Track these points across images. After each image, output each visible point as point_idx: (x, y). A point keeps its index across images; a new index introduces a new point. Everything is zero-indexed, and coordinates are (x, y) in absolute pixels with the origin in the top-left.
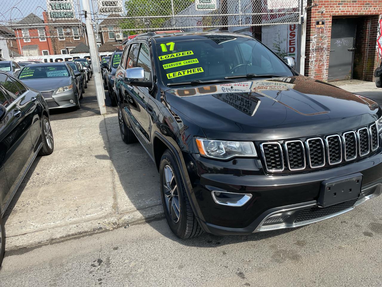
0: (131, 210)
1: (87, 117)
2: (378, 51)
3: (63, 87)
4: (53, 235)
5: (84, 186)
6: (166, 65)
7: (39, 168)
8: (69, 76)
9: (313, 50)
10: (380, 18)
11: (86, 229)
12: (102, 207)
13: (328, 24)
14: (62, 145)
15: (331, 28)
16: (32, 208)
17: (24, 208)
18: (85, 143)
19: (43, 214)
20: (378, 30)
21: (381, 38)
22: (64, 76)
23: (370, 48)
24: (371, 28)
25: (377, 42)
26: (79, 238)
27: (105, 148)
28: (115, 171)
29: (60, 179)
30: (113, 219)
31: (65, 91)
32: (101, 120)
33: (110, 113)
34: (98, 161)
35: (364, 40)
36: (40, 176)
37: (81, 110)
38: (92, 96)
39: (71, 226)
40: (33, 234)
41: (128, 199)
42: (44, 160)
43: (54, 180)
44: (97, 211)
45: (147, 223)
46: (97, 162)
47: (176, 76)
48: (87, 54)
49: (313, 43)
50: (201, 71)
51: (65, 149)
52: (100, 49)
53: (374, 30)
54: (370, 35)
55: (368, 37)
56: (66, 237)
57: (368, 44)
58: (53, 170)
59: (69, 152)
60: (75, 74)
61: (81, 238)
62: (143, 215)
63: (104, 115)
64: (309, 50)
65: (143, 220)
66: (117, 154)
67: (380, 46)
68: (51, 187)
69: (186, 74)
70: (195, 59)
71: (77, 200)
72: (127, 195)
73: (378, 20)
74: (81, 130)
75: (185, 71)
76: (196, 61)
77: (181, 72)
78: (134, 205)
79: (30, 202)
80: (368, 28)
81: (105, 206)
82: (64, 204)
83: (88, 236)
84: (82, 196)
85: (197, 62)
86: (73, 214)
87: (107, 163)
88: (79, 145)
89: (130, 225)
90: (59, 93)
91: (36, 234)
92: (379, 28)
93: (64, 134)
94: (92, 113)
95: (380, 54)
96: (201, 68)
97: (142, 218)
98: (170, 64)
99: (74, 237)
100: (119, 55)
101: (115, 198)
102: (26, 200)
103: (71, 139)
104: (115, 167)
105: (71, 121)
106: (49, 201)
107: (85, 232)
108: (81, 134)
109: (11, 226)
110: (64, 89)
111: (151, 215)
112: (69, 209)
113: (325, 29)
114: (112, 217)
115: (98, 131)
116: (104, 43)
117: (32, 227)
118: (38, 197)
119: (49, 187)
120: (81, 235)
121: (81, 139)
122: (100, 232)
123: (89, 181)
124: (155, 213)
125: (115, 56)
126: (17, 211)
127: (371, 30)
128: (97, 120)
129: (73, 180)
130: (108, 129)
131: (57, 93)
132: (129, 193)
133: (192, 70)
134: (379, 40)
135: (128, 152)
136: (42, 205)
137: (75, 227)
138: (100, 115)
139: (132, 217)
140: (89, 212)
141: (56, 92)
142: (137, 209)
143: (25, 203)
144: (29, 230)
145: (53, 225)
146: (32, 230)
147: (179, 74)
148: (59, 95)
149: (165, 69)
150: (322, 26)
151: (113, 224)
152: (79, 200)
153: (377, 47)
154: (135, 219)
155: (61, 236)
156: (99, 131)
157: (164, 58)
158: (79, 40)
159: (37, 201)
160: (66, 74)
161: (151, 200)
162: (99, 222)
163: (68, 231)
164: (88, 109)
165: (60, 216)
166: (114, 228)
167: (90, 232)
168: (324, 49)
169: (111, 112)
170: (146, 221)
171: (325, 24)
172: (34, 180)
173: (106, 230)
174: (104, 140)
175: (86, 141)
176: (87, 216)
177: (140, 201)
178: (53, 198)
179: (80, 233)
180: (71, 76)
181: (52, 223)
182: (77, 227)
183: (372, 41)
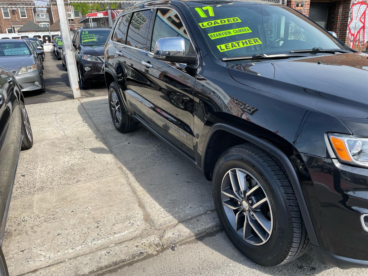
0: (171, 224)
1: (58, 102)
2: (348, 36)
3: (26, 67)
4: (79, 270)
5: (93, 191)
6: (212, 34)
7: (21, 167)
8: (31, 54)
9: (292, 33)
10: (352, 4)
11: (123, 257)
12: (132, 221)
13: (306, 7)
14: (41, 135)
15: (309, 11)
16: (32, 228)
17: (20, 228)
18: (70, 133)
19: (50, 236)
20: (350, 15)
21: (351, 23)
22: (25, 55)
23: (341, 32)
24: (342, 13)
25: (348, 27)
26: (115, 270)
27: (98, 139)
28: (124, 168)
29: (56, 182)
30: (154, 239)
31: (29, 72)
32: (78, 105)
33: (84, 97)
34: (97, 155)
35: (335, 24)
36: (27, 178)
37: (47, 94)
38: (53, 78)
39: (99, 253)
40: (48, 270)
41: (160, 207)
42: (25, 156)
43: (49, 183)
44: (127, 228)
45: (199, 240)
46: (96, 157)
47: (230, 48)
48: (36, 33)
49: (292, 26)
50: (258, 42)
51: (48, 141)
52: (51, 28)
53: (346, 15)
54: (341, 20)
55: (339, 22)
56: (98, 271)
57: (339, 29)
58: (43, 169)
59: (53, 144)
60: (37, 53)
61: (119, 270)
62: (190, 230)
63: (78, 99)
64: (288, 33)
65: (192, 237)
66: (116, 146)
67: (350, 31)
68: (48, 193)
69: (241, 46)
70: (246, 28)
71: (93, 212)
72: (156, 201)
73: (350, 5)
74: (58, 117)
75: (239, 42)
76: (247, 30)
77: (234, 43)
78: (172, 215)
79: (26, 217)
80: (340, 13)
81: (134, 219)
82: (76, 219)
83: (127, 267)
84: (96, 205)
85: (249, 32)
86: (94, 235)
87: (109, 158)
88: (64, 136)
89: (178, 246)
90: (22, 73)
91: (53, 270)
92: (350, 13)
93: (39, 122)
94: (62, 97)
95: (350, 39)
96: (257, 39)
97: (192, 235)
98: (217, 33)
99: (108, 269)
100: (87, 32)
101: (142, 205)
102: (20, 215)
103: (50, 129)
104: (122, 163)
105: (41, 107)
106: (53, 215)
107: (123, 261)
108: (60, 121)
109: (10, 258)
110: (27, 69)
111: (202, 230)
112: (86, 227)
113: (303, 11)
114: (151, 235)
115: (79, 118)
116: (54, 22)
117: (43, 259)
118: (35, 209)
119: (46, 194)
120: (118, 266)
121: (63, 128)
122: (141, 259)
123: (97, 183)
124: (205, 227)
125: (83, 33)
126: (12, 232)
127: (342, 15)
128: (72, 105)
129: (74, 182)
130: (91, 115)
131: (20, 74)
132: (156, 198)
133: (247, 40)
134: (350, 25)
135: (129, 143)
136: (46, 221)
137: (106, 255)
138: (74, 99)
139: (178, 234)
140: (116, 228)
141: (18, 73)
142: (178, 220)
143: (19, 219)
144: (39, 264)
145: (73, 253)
146: (45, 264)
147: (233, 46)
148: (21, 76)
149: (212, 39)
150: (301, 8)
151: (156, 245)
152: (95, 211)
153: (348, 32)
154: (182, 237)
155: (90, 271)
156: (81, 118)
157: (207, 25)
158: (26, 19)
159: (35, 216)
160: (27, 52)
161: (190, 207)
162: (136, 245)
163: (99, 262)
164: (56, 93)
165: (77, 237)
166: (158, 252)
167: (128, 260)
168: (301, 33)
169: (85, 95)
170: (196, 238)
171: (304, 6)
172: (21, 184)
173: (150, 256)
174: (91, 129)
175: (70, 131)
176: (116, 236)
177: (177, 209)
178: (56, 210)
179: (116, 263)
180: (33, 55)
181: (71, 251)
182: (109, 254)
183: (343, 26)
